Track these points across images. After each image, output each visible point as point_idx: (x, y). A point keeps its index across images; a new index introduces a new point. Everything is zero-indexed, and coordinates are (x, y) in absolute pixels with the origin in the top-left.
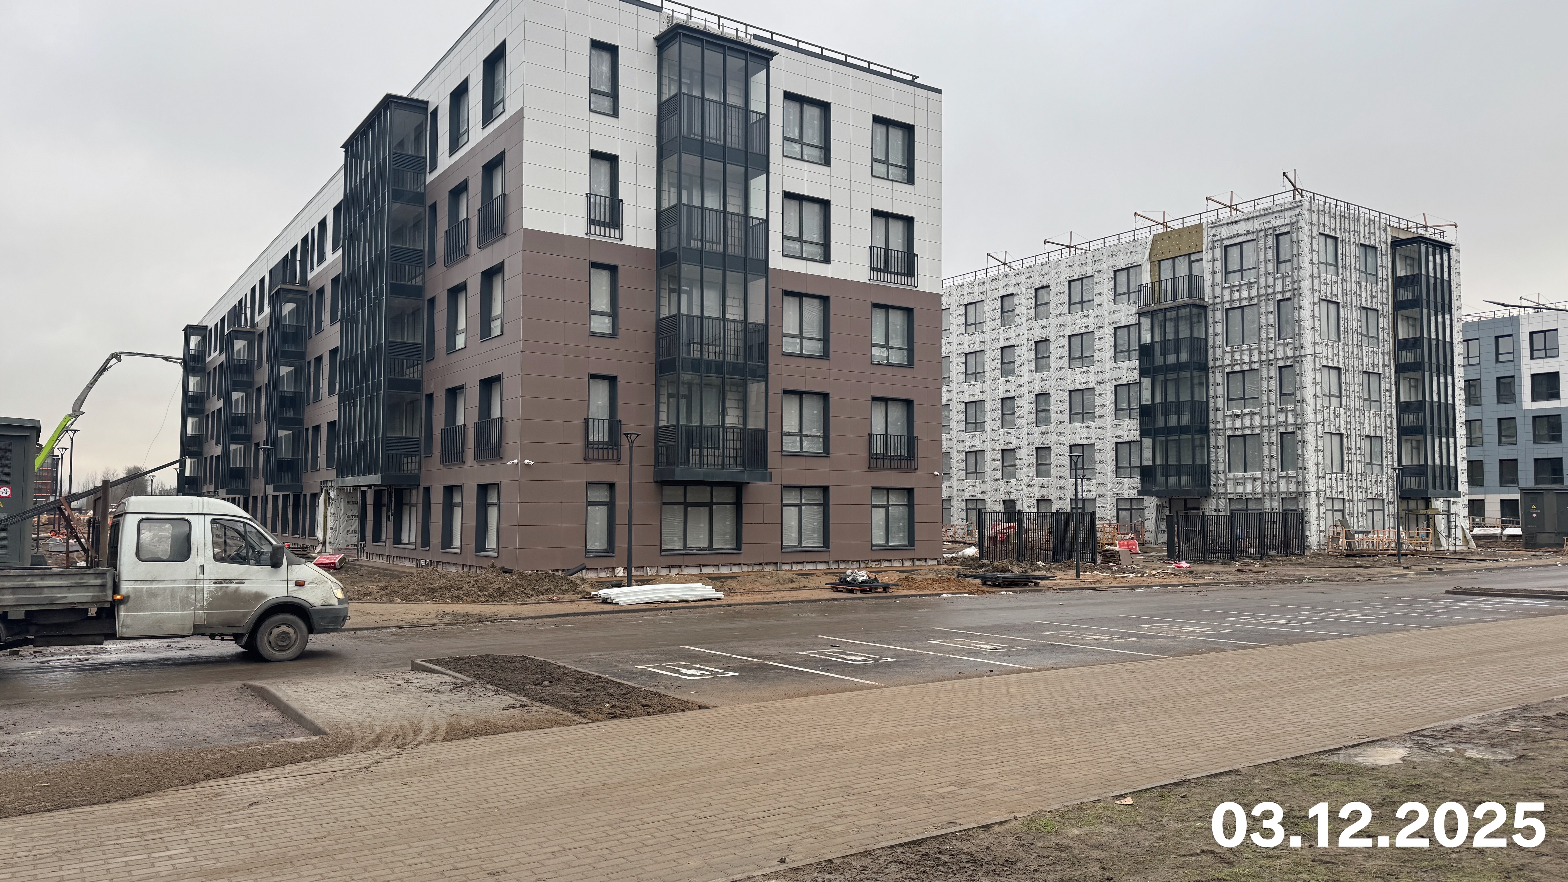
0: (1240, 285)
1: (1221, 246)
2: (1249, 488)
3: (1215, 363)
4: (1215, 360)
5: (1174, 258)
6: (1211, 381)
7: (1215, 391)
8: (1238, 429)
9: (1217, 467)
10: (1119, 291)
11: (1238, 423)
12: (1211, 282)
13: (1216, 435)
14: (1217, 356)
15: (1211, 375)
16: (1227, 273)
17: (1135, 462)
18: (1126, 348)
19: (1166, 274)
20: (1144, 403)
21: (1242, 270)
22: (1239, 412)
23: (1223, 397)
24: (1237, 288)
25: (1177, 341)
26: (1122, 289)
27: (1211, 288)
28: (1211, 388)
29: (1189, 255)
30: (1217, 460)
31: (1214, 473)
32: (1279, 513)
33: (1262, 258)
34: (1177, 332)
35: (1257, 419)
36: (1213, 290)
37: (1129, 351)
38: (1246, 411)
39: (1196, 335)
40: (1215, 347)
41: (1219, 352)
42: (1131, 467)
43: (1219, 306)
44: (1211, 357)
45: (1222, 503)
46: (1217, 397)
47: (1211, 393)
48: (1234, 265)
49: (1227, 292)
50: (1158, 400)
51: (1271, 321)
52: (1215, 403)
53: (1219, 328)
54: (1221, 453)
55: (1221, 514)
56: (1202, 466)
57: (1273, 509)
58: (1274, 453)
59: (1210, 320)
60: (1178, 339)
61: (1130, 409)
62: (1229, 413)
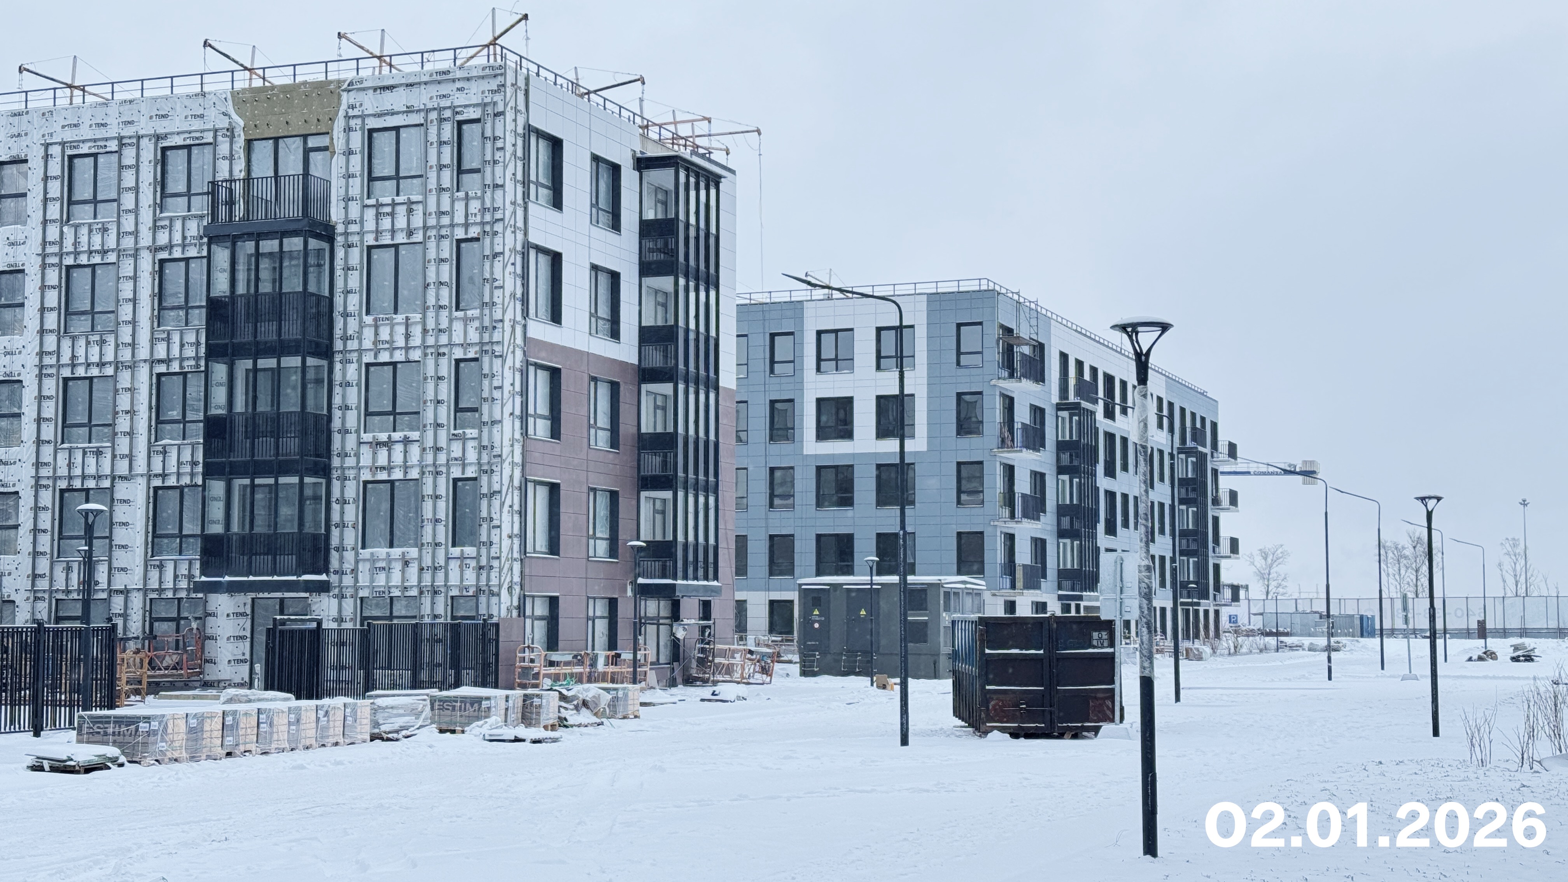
0: (394, 204)
1: (362, 129)
2: (396, 578)
3: (345, 345)
4: (345, 338)
5: (276, 140)
6: (338, 376)
7: (344, 397)
8: (383, 468)
9: (342, 539)
10: (171, 188)
11: (382, 458)
12: (342, 192)
13: (344, 479)
14: (350, 332)
15: (338, 366)
16: (371, 179)
17: (191, 527)
18: (182, 300)
19: (263, 167)
20: (214, 412)
21: (397, 177)
22: (383, 437)
23: (358, 408)
24: (388, 209)
25: (279, 297)
26: (177, 184)
27: (342, 204)
28: (337, 390)
29: (305, 137)
30: (342, 525)
31: (337, 549)
32: (446, 625)
33: (433, 160)
34: (278, 280)
35: (415, 451)
36: (346, 208)
37: (187, 307)
38: (396, 436)
39: (312, 288)
40: (346, 315)
41: (353, 325)
42: (181, 536)
43: (355, 239)
44: (338, 332)
45: (349, 606)
46: (347, 408)
47: (337, 400)
48: (384, 166)
49: (370, 214)
50: (240, 406)
51: (445, 278)
52: (343, 419)
53: (355, 280)
54: (351, 513)
55: (345, 626)
56: (315, 537)
57: (436, 617)
58: (441, 515)
59: (339, 263)
60: (281, 294)
61: (184, 421)
62: (367, 437)
